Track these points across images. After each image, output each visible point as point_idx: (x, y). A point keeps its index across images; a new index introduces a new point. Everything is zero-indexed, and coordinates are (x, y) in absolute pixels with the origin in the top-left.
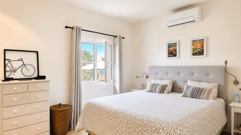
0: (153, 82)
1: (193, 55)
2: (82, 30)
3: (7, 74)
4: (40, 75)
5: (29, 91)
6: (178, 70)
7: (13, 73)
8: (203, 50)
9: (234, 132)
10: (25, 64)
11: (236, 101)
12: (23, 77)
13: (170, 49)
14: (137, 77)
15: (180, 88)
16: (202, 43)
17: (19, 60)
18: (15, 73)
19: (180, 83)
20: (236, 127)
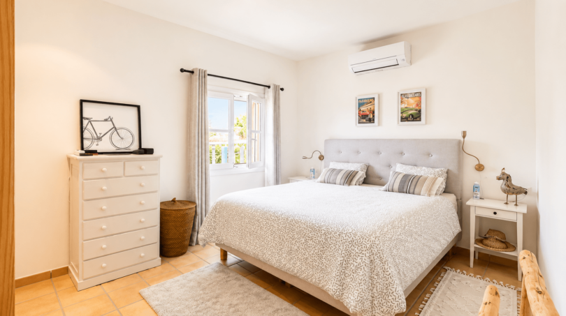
0: (333, 165)
1: (401, 121)
2: (209, 75)
3: (87, 144)
4: (142, 147)
5: (126, 174)
6: (377, 146)
7: (96, 143)
8: (420, 111)
9: (475, 248)
10: (117, 127)
11: (476, 197)
12: (113, 149)
13: (362, 109)
14: (305, 158)
15: (380, 178)
16: (418, 99)
17: (106, 120)
18: (100, 143)
19: (378, 168)
20: (477, 241)
